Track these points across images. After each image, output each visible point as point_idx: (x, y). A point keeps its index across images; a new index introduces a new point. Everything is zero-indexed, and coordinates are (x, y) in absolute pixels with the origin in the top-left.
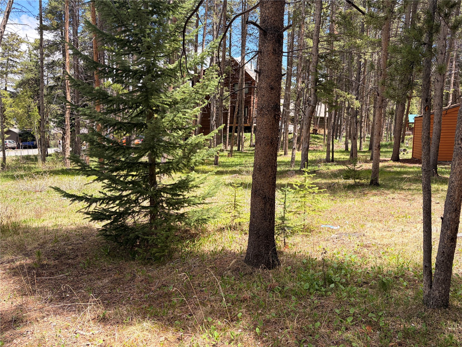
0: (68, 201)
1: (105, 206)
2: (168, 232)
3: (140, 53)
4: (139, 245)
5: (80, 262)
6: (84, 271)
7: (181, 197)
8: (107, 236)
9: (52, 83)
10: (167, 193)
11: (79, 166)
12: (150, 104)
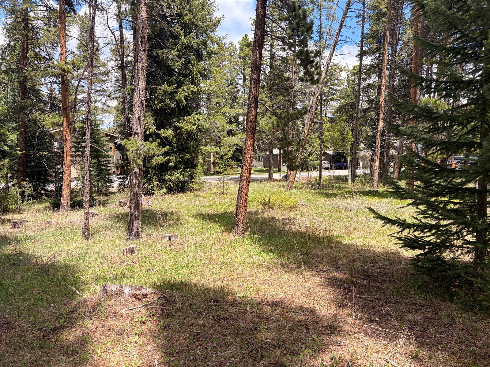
1: (419, 234)
3: (476, 59)
4: (458, 285)
5: (388, 289)
6: (392, 299)
8: (418, 266)
9: (366, 105)
11: (394, 188)
12: (487, 118)
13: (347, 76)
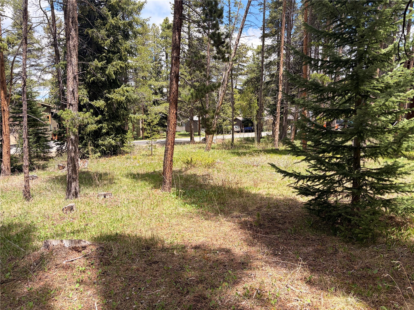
0: (281, 175)
1: (311, 184)
2: (373, 216)
3: (352, 43)
4: (340, 222)
5: (288, 228)
6: (291, 237)
7: (388, 183)
8: (310, 209)
9: (268, 79)
10: (373, 177)
11: (291, 147)
12: (360, 90)
13: (252, 55)
